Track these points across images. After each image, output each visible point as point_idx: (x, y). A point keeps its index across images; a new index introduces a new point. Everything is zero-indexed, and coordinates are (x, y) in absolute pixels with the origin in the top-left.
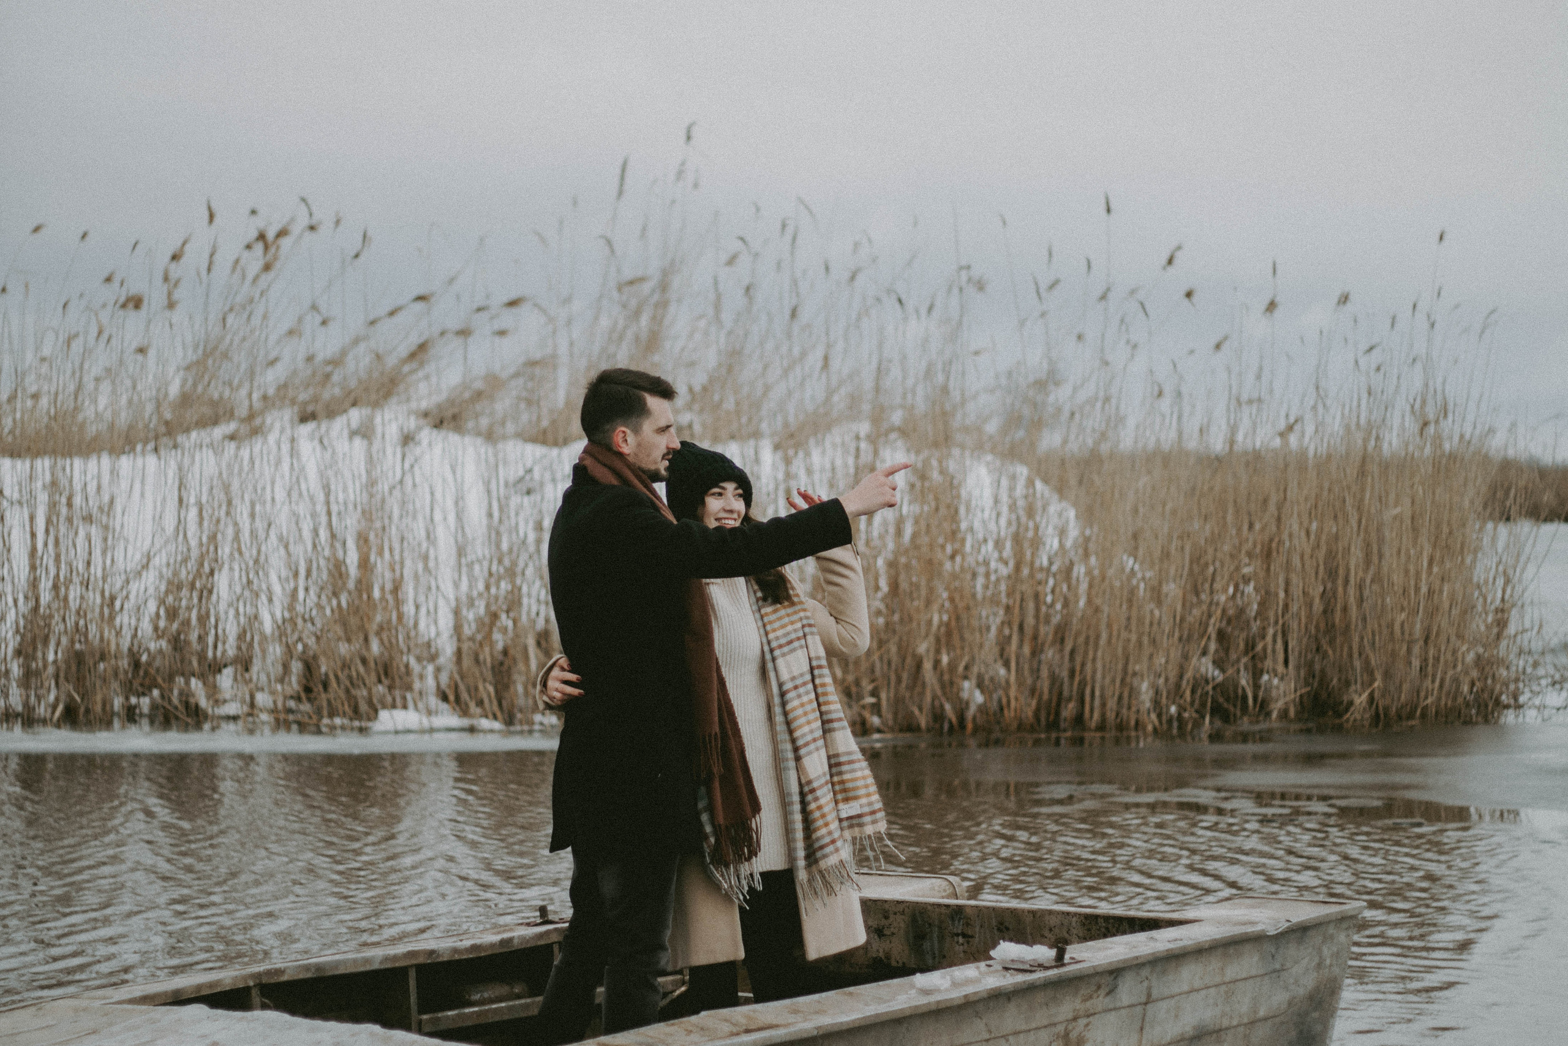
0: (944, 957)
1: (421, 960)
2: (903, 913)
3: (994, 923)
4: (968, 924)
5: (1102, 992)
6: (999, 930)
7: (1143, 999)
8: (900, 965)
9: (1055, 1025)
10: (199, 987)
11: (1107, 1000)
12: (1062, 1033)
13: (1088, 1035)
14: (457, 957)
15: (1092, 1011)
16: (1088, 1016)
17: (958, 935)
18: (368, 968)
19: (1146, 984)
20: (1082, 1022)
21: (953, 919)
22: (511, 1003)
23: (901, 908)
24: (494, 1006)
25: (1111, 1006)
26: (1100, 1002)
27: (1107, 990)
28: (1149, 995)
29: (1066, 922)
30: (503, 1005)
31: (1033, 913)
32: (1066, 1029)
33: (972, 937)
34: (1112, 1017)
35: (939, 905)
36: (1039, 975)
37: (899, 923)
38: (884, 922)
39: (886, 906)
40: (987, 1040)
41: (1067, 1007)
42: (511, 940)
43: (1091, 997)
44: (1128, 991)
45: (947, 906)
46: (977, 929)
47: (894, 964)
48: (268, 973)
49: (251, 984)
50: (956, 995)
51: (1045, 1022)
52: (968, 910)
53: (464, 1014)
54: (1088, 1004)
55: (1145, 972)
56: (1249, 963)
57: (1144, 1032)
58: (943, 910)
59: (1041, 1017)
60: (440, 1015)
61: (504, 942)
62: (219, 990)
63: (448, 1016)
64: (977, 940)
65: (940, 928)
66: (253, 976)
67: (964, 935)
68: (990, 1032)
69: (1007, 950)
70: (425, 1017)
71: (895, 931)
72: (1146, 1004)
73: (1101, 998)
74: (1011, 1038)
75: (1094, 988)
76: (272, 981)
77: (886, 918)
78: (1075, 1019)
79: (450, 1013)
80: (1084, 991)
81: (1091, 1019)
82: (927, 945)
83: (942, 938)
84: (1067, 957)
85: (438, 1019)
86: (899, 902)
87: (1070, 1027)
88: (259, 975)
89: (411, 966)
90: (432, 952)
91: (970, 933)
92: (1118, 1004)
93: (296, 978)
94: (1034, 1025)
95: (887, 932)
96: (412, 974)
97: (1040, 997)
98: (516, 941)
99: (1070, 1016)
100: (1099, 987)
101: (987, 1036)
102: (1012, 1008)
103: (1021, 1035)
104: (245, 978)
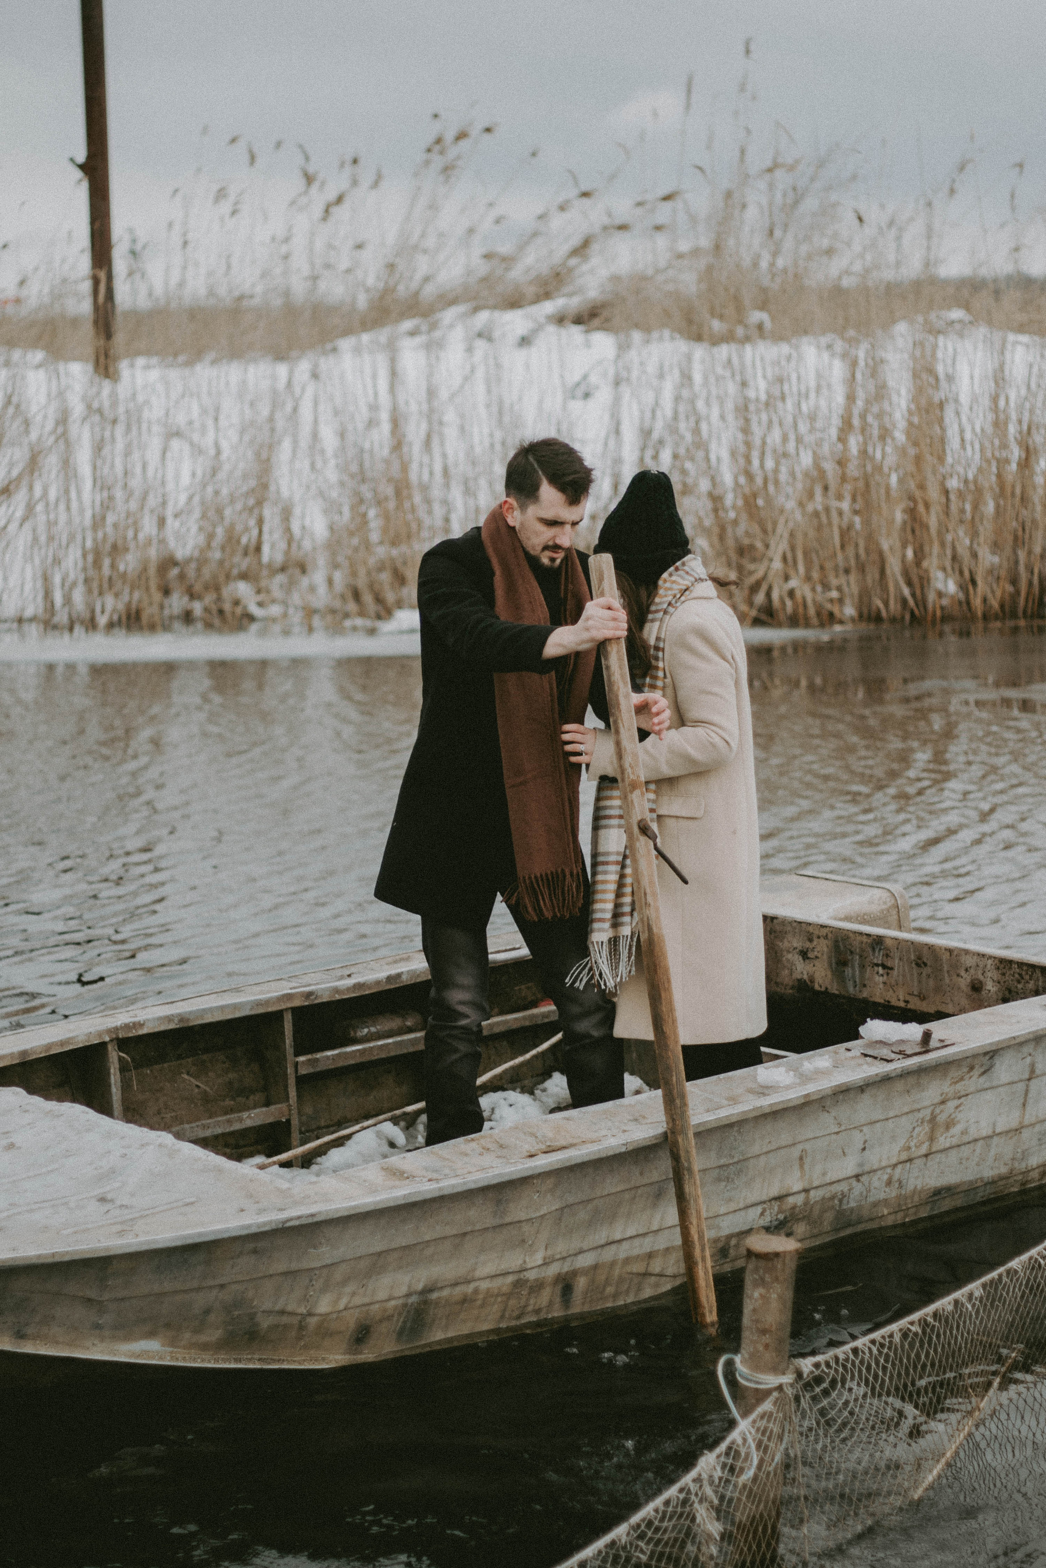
0: (865, 986)
1: (297, 1003)
2: (826, 937)
3: (913, 957)
4: (887, 956)
5: (976, 1072)
6: (918, 965)
7: (1027, 1076)
8: (823, 989)
9: (919, 1110)
11: (982, 1080)
12: (928, 1118)
13: (959, 1116)
14: (338, 997)
15: (963, 1093)
16: (960, 1098)
17: (877, 965)
18: (238, 1015)
19: (1028, 1060)
20: (952, 1104)
21: (874, 949)
22: (399, 1039)
23: (824, 931)
24: (380, 1043)
25: (986, 1086)
26: (973, 1082)
27: (982, 1070)
28: (1032, 1071)
29: (981, 965)
30: (390, 1041)
31: (950, 951)
32: (932, 1113)
33: (892, 969)
34: (989, 1095)
35: (861, 934)
37: (822, 947)
38: (808, 945)
39: (811, 929)
40: (837, 1133)
42: (399, 975)
43: (962, 1079)
45: (868, 935)
46: (897, 961)
47: (817, 987)
48: (127, 1027)
49: (107, 1039)
51: (906, 1110)
52: (889, 942)
53: (346, 1053)
54: (959, 1086)
55: (1026, 1049)
57: (1028, 1108)
58: (865, 939)
59: (901, 1104)
60: (319, 1055)
61: (389, 979)
62: (71, 1047)
63: (328, 1057)
64: (895, 972)
65: (861, 956)
66: (109, 1031)
67: (884, 967)
68: (840, 1124)
70: (302, 1059)
71: (819, 955)
72: (1029, 1080)
73: (974, 1079)
74: (865, 1129)
75: (966, 1070)
76: (131, 1035)
77: (811, 940)
78: (943, 1102)
79: (329, 1053)
80: (954, 1073)
81: (963, 1099)
82: (848, 971)
83: (862, 967)
84: (935, 1036)
85: (317, 1060)
86: (822, 926)
87: (938, 1111)
88: (116, 1029)
89: (287, 1009)
90: (309, 994)
91: (889, 964)
92: (995, 1083)
93: (156, 1030)
94: (891, 1114)
95: (810, 955)
97: (899, 1085)
98: (404, 977)
99: (937, 1100)
100: (972, 1068)
101: (837, 1130)
102: (866, 1098)
103: (878, 1125)
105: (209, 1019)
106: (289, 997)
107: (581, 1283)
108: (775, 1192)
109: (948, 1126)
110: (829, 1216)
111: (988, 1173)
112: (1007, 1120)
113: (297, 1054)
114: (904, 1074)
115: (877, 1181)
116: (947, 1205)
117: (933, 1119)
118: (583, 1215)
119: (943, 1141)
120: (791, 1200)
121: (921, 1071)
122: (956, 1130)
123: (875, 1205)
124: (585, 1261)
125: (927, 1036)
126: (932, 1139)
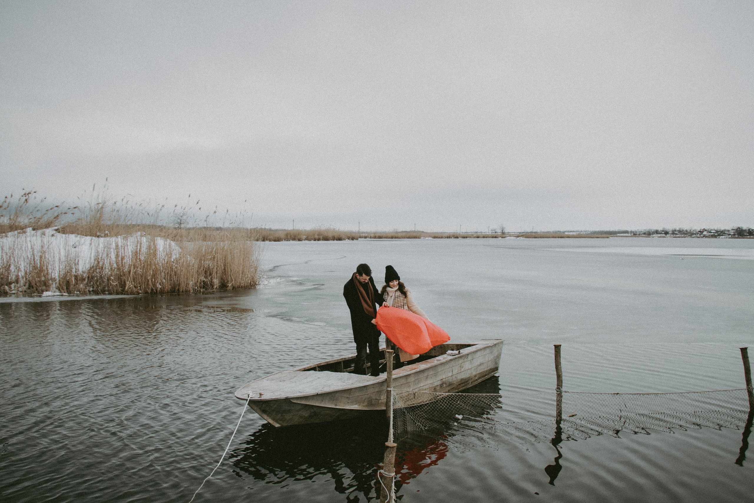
1: (344, 360)
10: (308, 367)
26: (466, 360)
36: (457, 356)
41: (461, 361)
44: (470, 358)
50: (444, 361)
56: (488, 351)
66: (317, 364)
69: (449, 352)
90: (345, 358)
96: (342, 362)
104: (315, 365)
105: (331, 363)
106: (342, 359)
107: (416, 394)
108: (441, 378)
109: (463, 367)
110: (448, 383)
111: (468, 376)
112: (470, 367)
113: (344, 369)
114: (456, 358)
115: (454, 377)
116: (463, 381)
117: (461, 366)
118: (417, 382)
119: (462, 370)
120: (444, 380)
121: (460, 357)
122: (464, 368)
123: (454, 381)
124: (417, 390)
125: (459, 351)
126: (461, 370)
